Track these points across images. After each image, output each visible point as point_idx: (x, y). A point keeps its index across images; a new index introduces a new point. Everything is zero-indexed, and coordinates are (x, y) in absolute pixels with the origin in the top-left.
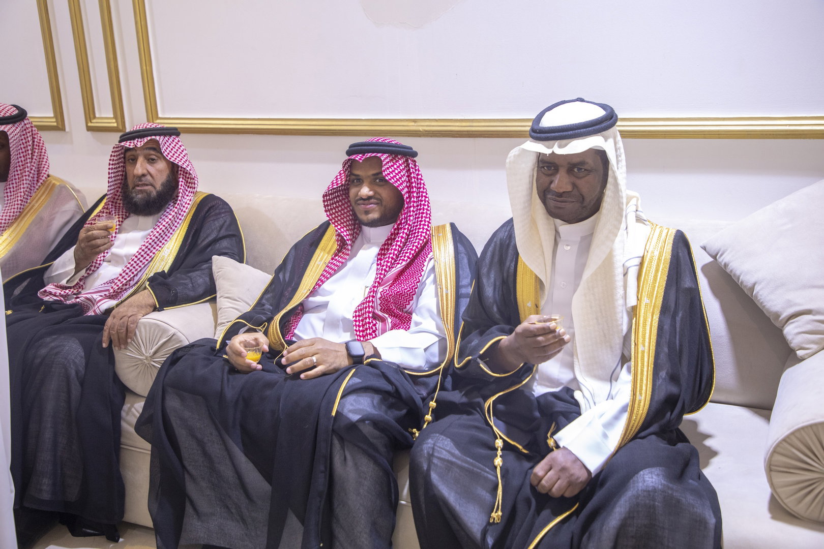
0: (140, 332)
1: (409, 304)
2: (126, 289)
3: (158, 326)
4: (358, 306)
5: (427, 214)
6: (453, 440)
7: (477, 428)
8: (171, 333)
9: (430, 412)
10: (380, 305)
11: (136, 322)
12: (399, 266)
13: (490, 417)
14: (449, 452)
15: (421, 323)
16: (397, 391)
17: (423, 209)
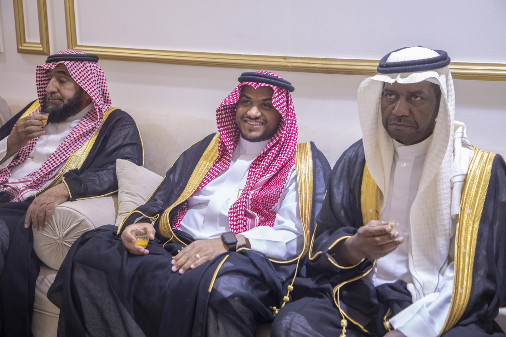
0: (56, 217)
1: (274, 205)
2: (45, 181)
3: (71, 213)
4: (234, 205)
5: (294, 138)
6: (307, 318)
7: (326, 309)
8: (80, 219)
9: (288, 294)
10: (250, 204)
11: (53, 209)
12: (268, 175)
13: (337, 301)
14: (303, 327)
15: (283, 222)
16: (262, 275)
17: (292, 134)
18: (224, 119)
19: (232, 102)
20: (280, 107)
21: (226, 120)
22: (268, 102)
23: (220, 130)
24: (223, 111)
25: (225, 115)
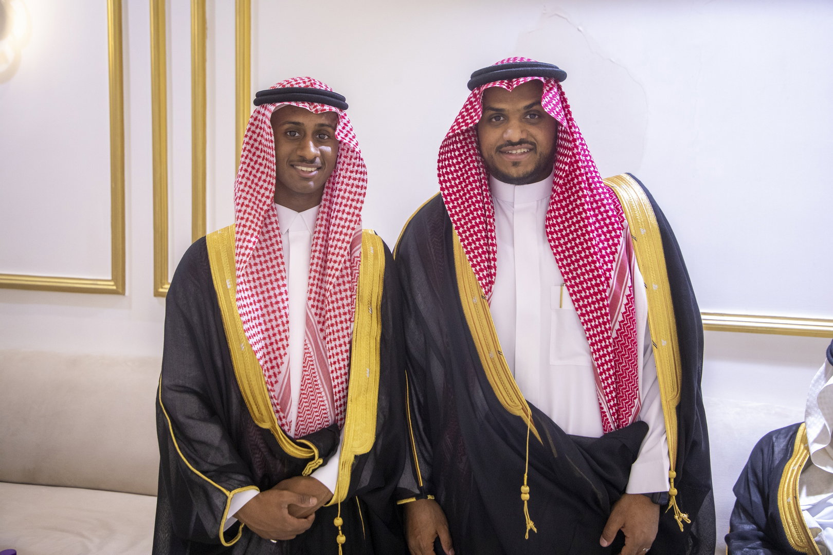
18: (451, 154)
19: (471, 123)
20: (557, 112)
21: (455, 154)
22: (535, 108)
23: (441, 173)
24: (449, 140)
25: (452, 147)
